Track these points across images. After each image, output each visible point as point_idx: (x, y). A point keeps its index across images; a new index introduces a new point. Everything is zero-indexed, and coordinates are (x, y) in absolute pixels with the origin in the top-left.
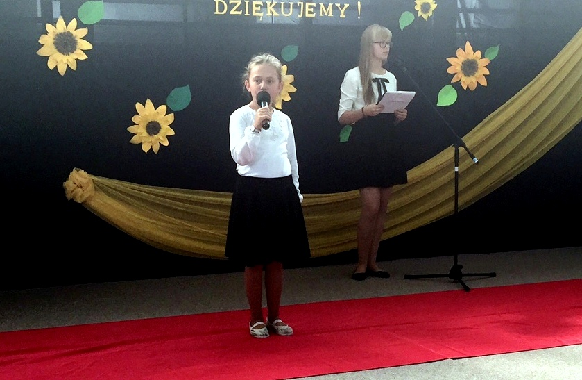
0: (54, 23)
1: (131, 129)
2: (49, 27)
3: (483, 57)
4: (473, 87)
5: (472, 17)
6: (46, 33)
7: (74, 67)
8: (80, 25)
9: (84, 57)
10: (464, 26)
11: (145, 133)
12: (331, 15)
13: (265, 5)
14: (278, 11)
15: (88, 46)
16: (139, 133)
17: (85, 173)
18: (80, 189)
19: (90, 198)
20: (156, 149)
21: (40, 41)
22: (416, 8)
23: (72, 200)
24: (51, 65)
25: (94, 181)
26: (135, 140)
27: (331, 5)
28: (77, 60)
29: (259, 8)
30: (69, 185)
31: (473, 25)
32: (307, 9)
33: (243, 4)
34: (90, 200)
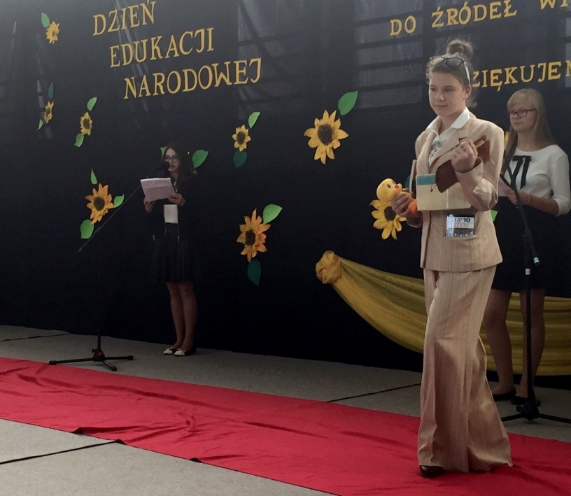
1: (374, 214)
2: (316, 121)
7: (331, 156)
8: (338, 117)
9: (338, 145)
11: (383, 218)
13: (503, 72)
14: (518, 78)
15: (344, 135)
16: (379, 218)
20: (394, 234)
21: (308, 135)
24: (317, 157)
25: (343, 266)
26: (376, 225)
29: (497, 77)
32: (550, 71)
33: (481, 75)
34: (335, 281)
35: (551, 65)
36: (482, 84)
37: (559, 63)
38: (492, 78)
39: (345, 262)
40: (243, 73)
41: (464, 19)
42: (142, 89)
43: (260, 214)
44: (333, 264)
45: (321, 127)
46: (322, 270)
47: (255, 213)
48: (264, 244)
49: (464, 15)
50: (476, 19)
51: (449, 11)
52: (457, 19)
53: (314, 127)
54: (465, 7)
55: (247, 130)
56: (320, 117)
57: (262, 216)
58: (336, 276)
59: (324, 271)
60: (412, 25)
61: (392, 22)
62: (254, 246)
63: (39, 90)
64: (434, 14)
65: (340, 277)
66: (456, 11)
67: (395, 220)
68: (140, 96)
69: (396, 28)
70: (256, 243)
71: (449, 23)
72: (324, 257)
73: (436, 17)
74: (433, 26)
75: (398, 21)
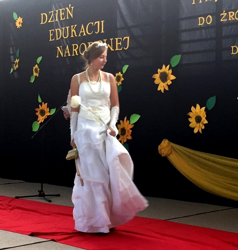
1: (189, 120)
2: (159, 70)
7: (167, 88)
8: (170, 68)
9: (171, 83)
15: (174, 78)
16: (193, 122)
17: (168, 142)
20: (200, 130)
25: (173, 147)
26: (191, 125)
28: (168, 85)
30: (159, 147)
34: (169, 155)
39: (174, 145)
40: (120, 44)
42: (66, 52)
43: (128, 119)
44: (167, 146)
45: (161, 73)
46: (161, 149)
47: (125, 118)
48: (130, 135)
49: (237, 15)
51: (230, 13)
52: (234, 17)
53: (158, 73)
55: (122, 74)
56: (161, 68)
57: (129, 120)
58: (169, 152)
59: (163, 150)
60: (210, 20)
61: (199, 18)
62: (125, 136)
63: (11, 53)
64: (221, 14)
65: (171, 153)
66: (233, 13)
67: (201, 123)
68: (65, 56)
69: (202, 21)
70: (126, 135)
71: (230, 19)
72: (163, 143)
73: (222, 16)
74: (221, 20)
75: (203, 18)
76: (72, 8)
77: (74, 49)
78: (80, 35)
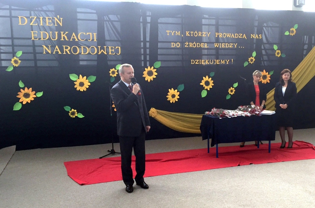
0: (147, 68)
1: (167, 96)
2: (146, 69)
3: (269, 74)
4: (265, 83)
5: (265, 62)
6: (145, 71)
7: (152, 80)
8: (154, 68)
9: (155, 77)
10: (263, 65)
11: (171, 98)
12: (224, 63)
13: (205, 61)
14: (209, 63)
15: (156, 74)
16: (169, 97)
17: (155, 109)
18: (153, 113)
19: (156, 116)
20: (174, 102)
21: (143, 73)
22: (249, 61)
23: (151, 116)
24: (146, 79)
25: (157, 111)
26: (168, 99)
27: (224, 60)
28: (153, 78)
29: (203, 62)
30: (150, 112)
31: (266, 65)
32: (217, 62)
33: (199, 61)
35: (217, 60)
36: (199, 63)
37: (219, 60)
38: (202, 62)
40: (113, 51)
41: (194, 46)
42: (55, 51)
45: (148, 71)
49: (194, 45)
50: (198, 47)
51: (190, 43)
52: (192, 46)
54: (194, 43)
60: (178, 45)
61: (172, 43)
64: (185, 43)
66: (192, 43)
67: (175, 98)
68: (54, 53)
69: (173, 45)
71: (190, 46)
72: (151, 110)
73: (186, 44)
74: (186, 46)
75: (174, 43)
76: (61, 19)
77: (65, 49)
78: (71, 40)
